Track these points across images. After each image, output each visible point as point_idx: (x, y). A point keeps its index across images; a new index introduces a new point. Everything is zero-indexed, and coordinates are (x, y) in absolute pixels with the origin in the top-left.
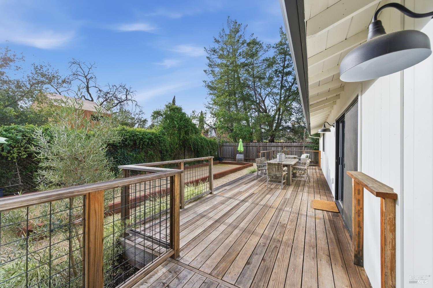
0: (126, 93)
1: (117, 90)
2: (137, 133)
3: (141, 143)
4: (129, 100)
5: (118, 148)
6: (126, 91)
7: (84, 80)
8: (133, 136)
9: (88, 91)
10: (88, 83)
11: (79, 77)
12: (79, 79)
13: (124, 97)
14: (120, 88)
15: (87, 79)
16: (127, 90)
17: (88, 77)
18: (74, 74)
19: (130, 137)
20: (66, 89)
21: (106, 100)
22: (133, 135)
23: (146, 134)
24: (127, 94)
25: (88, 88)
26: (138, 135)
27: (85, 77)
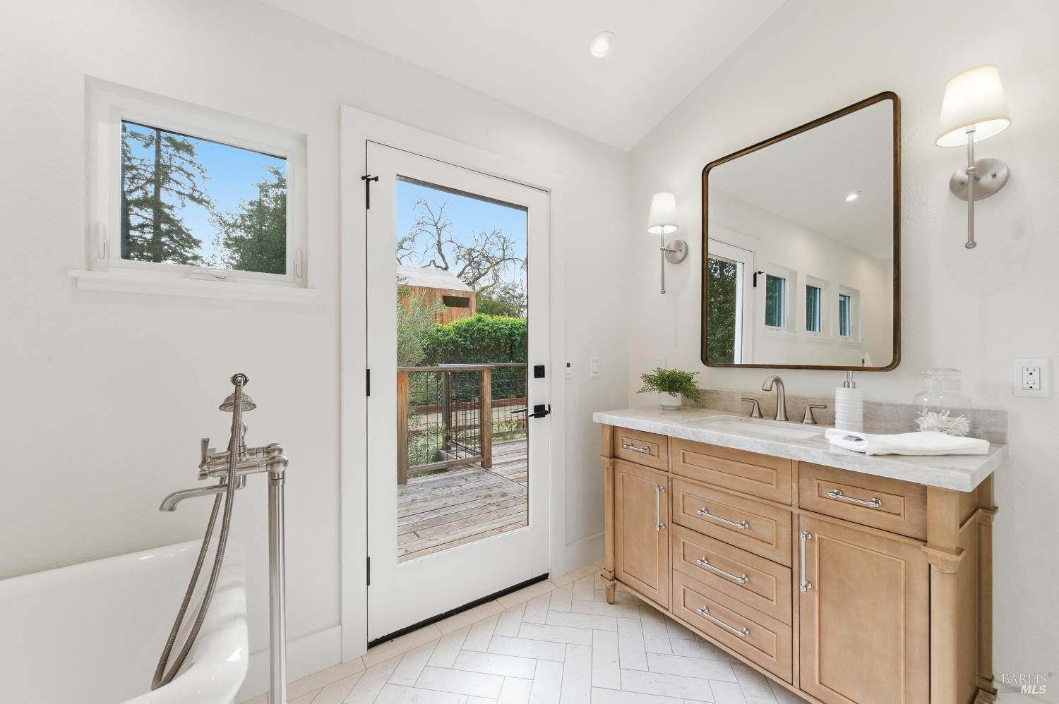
0: (503, 246)
1: (487, 242)
2: (501, 326)
3: (507, 343)
4: (509, 259)
5: (472, 352)
6: (502, 240)
7: (434, 231)
8: (495, 331)
9: (440, 251)
10: (439, 235)
11: (426, 227)
12: (427, 231)
13: (499, 254)
14: (494, 236)
15: (437, 228)
16: (505, 239)
17: (439, 225)
18: (419, 223)
19: (489, 333)
20: (407, 252)
21: (470, 264)
22: (495, 329)
23: (517, 326)
24: (505, 247)
25: (439, 244)
26: (502, 328)
27: (436, 225)
